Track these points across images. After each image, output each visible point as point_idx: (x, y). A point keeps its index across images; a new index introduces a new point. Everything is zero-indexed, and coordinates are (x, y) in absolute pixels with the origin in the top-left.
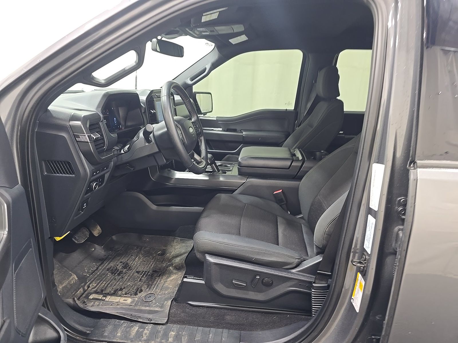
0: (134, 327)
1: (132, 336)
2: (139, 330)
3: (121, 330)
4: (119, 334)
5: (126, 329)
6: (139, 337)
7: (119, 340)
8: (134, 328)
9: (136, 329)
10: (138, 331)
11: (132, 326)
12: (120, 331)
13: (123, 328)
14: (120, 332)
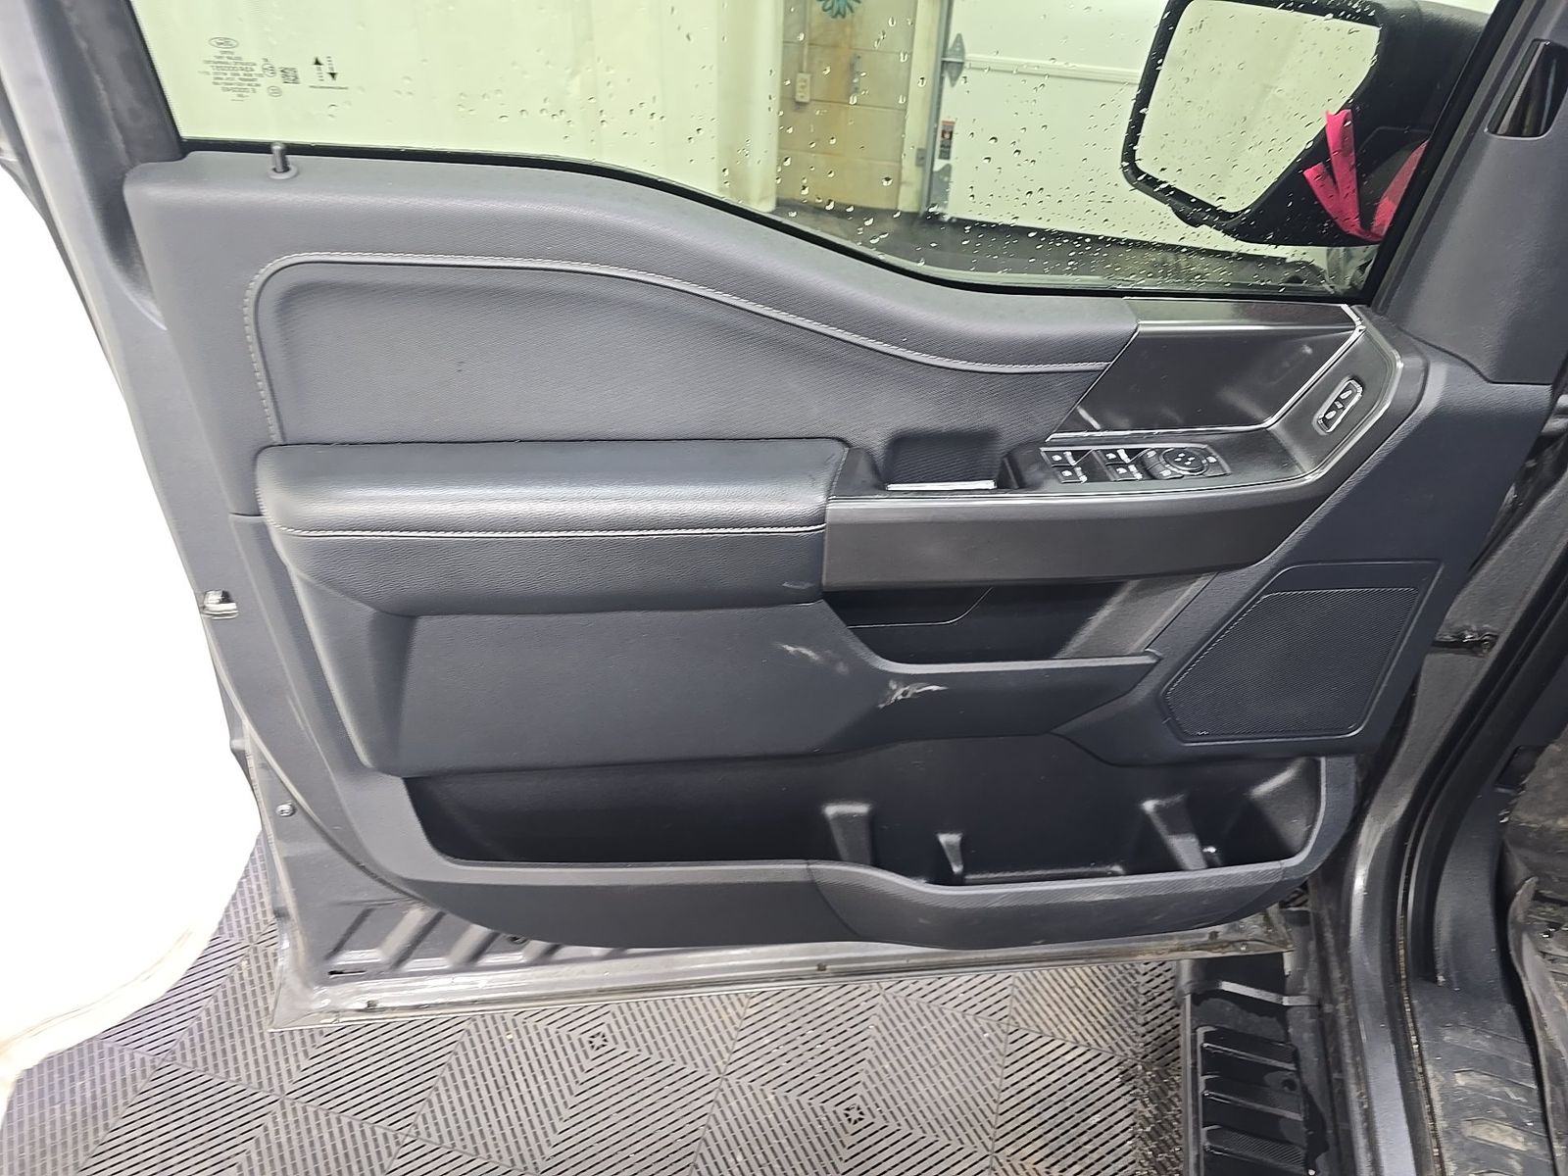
0: (1519, 1133)
1: (1469, 1130)
2: (1512, 1155)
3: (1487, 1086)
4: (1461, 1080)
5: (1497, 1104)
6: (1476, 1160)
7: (1438, 1083)
8: (1512, 1135)
9: (1509, 1142)
10: (1505, 1151)
11: (1519, 1126)
12: (1479, 1083)
13: (1494, 1090)
14: (1474, 1082)
